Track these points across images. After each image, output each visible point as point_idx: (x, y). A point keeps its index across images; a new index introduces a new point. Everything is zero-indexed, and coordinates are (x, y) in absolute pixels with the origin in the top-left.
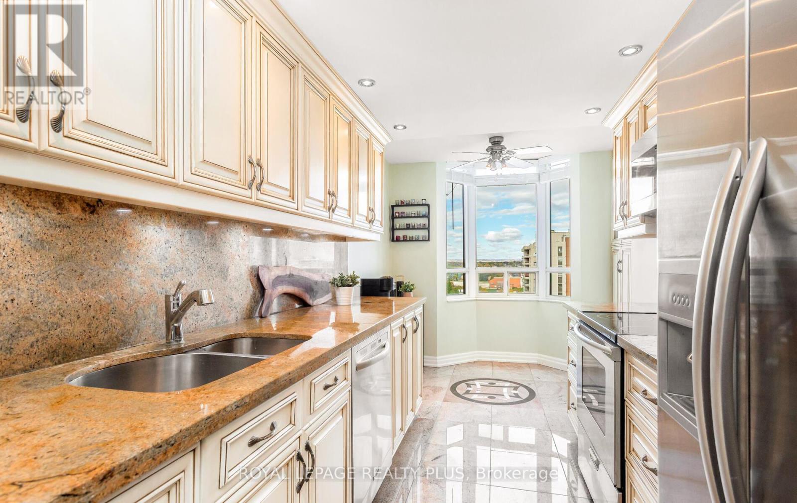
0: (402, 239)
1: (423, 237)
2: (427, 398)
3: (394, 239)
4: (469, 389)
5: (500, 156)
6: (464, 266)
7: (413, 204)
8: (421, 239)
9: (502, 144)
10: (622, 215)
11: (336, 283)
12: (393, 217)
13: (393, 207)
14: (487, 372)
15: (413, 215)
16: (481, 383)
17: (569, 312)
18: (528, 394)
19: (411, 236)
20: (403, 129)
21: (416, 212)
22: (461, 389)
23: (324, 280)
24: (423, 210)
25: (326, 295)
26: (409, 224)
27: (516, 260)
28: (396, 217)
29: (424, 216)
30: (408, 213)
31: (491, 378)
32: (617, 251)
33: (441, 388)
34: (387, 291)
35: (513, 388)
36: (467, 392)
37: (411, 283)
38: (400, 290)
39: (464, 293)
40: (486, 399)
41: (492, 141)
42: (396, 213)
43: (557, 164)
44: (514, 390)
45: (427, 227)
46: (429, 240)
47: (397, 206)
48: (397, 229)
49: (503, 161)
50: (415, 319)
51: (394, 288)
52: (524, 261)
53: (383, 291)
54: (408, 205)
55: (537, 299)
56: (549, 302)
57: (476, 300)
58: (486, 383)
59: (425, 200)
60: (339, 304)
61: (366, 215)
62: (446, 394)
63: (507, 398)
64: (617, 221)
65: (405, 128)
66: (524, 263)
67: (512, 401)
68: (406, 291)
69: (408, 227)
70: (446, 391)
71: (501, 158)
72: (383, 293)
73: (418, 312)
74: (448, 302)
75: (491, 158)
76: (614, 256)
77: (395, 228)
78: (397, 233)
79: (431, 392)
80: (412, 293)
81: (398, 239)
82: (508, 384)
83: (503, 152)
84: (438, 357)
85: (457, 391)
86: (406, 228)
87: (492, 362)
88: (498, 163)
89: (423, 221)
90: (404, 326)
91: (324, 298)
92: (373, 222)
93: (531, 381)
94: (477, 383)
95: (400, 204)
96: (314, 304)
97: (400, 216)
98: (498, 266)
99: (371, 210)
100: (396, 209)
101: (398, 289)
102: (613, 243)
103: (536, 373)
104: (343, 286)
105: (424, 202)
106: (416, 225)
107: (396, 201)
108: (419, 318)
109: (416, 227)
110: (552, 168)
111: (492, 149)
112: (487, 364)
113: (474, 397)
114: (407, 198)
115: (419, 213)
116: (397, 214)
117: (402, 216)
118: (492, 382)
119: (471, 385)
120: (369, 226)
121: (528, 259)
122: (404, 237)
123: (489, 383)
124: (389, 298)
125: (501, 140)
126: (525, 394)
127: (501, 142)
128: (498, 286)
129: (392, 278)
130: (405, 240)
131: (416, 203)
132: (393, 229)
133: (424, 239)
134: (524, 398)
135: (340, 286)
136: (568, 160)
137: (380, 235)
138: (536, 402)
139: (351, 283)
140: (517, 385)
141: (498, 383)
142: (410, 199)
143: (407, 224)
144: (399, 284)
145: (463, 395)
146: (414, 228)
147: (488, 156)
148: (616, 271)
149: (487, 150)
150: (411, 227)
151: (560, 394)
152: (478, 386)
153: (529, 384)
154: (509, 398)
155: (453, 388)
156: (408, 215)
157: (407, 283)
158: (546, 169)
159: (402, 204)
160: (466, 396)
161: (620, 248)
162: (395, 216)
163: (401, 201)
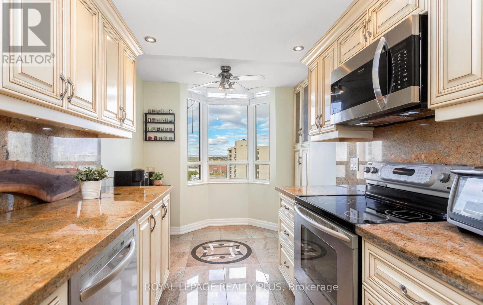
0: (153, 139)
1: (170, 138)
2: (173, 265)
3: (147, 139)
4: (205, 251)
5: (228, 81)
6: (200, 160)
7: (162, 113)
8: (169, 140)
9: (230, 72)
10: (318, 124)
11: (80, 177)
12: (146, 122)
13: (146, 114)
14: (216, 235)
15: (162, 121)
16: (213, 245)
17: (280, 194)
18: (247, 250)
19: (161, 137)
20: (153, 42)
21: (165, 119)
22: (199, 253)
23: (69, 174)
24: (170, 118)
25: (71, 188)
26: (159, 128)
27: (224, 156)
28: (149, 122)
29: (171, 123)
30: (158, 120)
31: (219, 239)
32: (298, 151)
33: (184, 254)
34: (139, 181)
35: (236, 247)
36: (204, 255)
37: (160, 173)
38: (152, 179)
39: (200, 178)
40: (218, 259)
41: (223, 69)
42: (148, 119)
43: (261, 94)
44: (237, 248)
45: (173, 131)
46: (174, 140)
47: (150, 113)
48: (149, 131)
49: (230, 85)
50: (163, 206)
51: (146, 177)
52: (229, 156)
53: (134, 181)
54: (159, 113)
55: (248, 182)
56: (255, 184)
57: (208, 184)
58: (217, 244)
59: (172, 110)
60: (84, 198)
61: (116, 112)
62: (188, 259)
63: (233, 257)
64: (311, 130)
65: (155, 41)
66: (229, 158)
67: (237, 258)
68: (156, 179)
69: (158, 131)
70: (188, 256)
71: (229, 83)
72: (135, 183)
73: (166, 199)
74: (188, 186)
75: (222, 81)
76: (296, 154)
77: (148, 130)
78: (149, 135)
79: (176, 258)
80: (161, 181)
81: (150, 139)
82: (232, 244)
83: (230, 78)
84: (181, 227)
85: (197, 254)
86: (156, 130)
87: (219, 226)
88: (227, 86)
89: (171, 126)
90: (152, 217)
91: (69, 192)
92: (123, 121)
93: (247, 239)
94: (211, 245)
95: (152, 112)
96: (53, 200)
97: (152, 121)
98: (214, 159)
99: (122, 109)
100: (149, 116)
101: (150, 178)
102: (295, 145)
103: (249, 232)
104: (89, 180)
105: (171, 112)
106: (164, 129)
107: (148, 110)
108: (166, 204)
109: (164, 130)
110: (257, 96)
111: (223, 75)
112: (215, 228)
113: (210, 258)
114: (158, 108)
115: (166, 120)
116: (150, 120)
117: (154, 122)
118: (221, 243)
119: (207, 248)
120: (119, 123)
121: (231, 156)
122: (155, 137)
123: (220, 245)
124: (141, 187)
125: (229, 69)
126: (244, 251)
127: (229, 71)
128: (214, 171)
129: (144, 170)
130: (156, 140)
131: (165, 113)
132: (146, 131)
133: (171, 139)
134: (245, 254)
135: (85, 181)
136: (268, 91)
137: (132, 133)
138: (253, 257)
139: (98, 177)
140: (238, 244)
141: (225, 244)
142: (160, 109)
143: (157, 128)
144: (151, 174)
145: (201, 258)
146: (162, 131)
147: (220, 79)
148: (297, 163)
149: (219, 75)
150: (160, 130)
151: (267, 248)
152: (212, 248)
153: (246, 242)
154: (234, 255)
155: (193, 252)
156: (158, 121)
157: (157, 173)
158: (253, 97)
159: (154, 113)
160: (204, 258)
161: (300, 149)
162: (147, 121)
163: (153, 110)
